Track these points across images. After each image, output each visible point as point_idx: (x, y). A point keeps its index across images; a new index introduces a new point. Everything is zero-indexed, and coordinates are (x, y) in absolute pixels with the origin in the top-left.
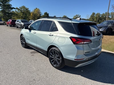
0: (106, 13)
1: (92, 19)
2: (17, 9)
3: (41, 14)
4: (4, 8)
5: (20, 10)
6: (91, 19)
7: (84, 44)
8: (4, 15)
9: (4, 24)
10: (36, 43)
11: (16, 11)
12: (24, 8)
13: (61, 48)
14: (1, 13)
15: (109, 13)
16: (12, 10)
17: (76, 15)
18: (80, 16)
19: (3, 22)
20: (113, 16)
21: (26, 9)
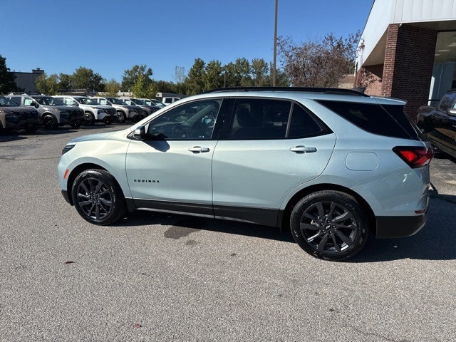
0: (238, 61)
1: (198, 83)
6: (195, 84)
10: (212, 190)
15: (248, 64)
17: (136, 68)
18: (150, 70)
20: (259, 74)
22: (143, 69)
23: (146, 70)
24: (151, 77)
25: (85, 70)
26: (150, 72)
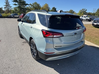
2: (30, 5)
3: (50, 9)
4: (20, 5)
5: (33, 6)
7: (53, 37)
8: (20, 10)
9: (19, 17)
10: (25, 34)
11: (30, 7)
12: (36, 4)
13: (36, 40)
14: (18, 8)
16: (26, 6)
19: (18, 16)
21: (38, 5)
22: (84, 10)
23: (85, 10)
24: (86, 11)
25: (71, 10)
26: (86, 10)
